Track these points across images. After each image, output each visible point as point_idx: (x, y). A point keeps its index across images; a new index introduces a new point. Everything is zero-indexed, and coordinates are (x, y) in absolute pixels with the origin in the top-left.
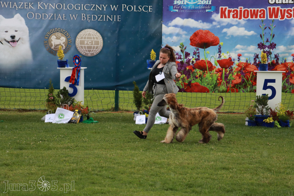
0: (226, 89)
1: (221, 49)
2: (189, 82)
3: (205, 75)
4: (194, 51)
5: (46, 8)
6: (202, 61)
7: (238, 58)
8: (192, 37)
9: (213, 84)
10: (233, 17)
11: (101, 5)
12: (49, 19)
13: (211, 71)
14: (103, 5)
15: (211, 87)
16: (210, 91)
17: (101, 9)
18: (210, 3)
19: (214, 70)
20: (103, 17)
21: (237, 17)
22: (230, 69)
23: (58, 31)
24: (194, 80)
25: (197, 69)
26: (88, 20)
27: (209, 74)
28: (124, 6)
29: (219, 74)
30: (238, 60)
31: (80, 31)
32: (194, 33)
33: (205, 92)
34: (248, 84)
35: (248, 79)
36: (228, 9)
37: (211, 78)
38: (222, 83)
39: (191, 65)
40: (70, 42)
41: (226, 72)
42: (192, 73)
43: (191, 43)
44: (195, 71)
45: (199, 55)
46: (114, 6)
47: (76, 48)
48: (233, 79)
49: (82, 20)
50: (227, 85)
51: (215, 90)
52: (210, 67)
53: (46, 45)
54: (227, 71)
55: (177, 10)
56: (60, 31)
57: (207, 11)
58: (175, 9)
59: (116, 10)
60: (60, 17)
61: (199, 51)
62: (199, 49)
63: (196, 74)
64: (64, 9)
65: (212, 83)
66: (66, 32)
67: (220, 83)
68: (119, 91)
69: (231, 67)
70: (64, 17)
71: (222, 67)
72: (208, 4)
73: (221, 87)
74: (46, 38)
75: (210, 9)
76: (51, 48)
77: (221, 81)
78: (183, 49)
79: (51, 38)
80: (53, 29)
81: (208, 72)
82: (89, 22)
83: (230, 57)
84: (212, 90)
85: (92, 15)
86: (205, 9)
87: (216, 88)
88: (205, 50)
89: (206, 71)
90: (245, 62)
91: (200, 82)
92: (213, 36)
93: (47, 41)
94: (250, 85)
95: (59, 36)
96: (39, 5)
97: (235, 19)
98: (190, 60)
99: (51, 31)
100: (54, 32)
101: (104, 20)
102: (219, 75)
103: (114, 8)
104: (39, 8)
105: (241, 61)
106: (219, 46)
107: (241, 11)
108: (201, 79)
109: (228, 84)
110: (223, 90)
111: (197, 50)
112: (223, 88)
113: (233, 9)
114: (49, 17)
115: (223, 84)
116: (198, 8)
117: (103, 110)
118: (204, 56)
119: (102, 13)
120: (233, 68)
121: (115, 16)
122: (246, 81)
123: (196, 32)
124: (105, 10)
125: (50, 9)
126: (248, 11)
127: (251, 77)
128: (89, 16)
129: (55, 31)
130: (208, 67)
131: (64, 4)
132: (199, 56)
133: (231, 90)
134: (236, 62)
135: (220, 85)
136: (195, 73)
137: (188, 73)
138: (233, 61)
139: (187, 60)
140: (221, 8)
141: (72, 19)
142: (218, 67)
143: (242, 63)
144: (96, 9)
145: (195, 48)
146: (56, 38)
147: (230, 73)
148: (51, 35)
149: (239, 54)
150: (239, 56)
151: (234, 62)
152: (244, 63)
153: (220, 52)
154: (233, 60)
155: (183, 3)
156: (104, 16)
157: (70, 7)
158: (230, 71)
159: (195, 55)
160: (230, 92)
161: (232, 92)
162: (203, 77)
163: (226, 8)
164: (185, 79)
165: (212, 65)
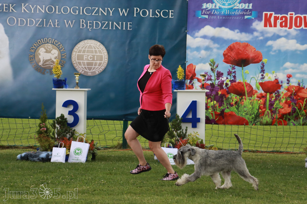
0: (271, 120)
1: (265, 68)
2: (221, 111)
3: (243, 101)
4: (229, 71)
5: (33, 12)
6: (239, 83)
7: (288, 80)
8: (227, 52)
9: (254, 114)
10: (281, 26)
11: (106, 8)
12: (37, 26)
13: (251, 97)
14: (109, 9)
15: (251, 117)
16: (250, 123)
17: (106, 14)
18: (250, 8)
19: (256, 96)
20: (108, 24)
21: (286, 26)
22: (276, 94)
23: (49, 42)
24: (228, 108)
25: (233, 94)
26: (88, 28)
27: (249, 100)
28: (137, 10)
29: (261, 100)
30: (288, 82)
31: (78, 43)
32: (229, 47)
33: (243, 124)
34: (301, 115)
35: (300, 108)
36: (274, 15)
37: (251, 106)
38: (266, 112)
39: (224, 88)
40: (64, 57)
41: (271, 98)
42: (226, 99)
43: (225, 59)
44: (229, 96)
45: (235, 75)
46: (124, 10)
47: (72, 64)
48: (280, 107)
49: (81, 27)
50: (272, 116)
51: (255, 122)
52: (249, 91)
53: (32, 60)
54: (273, 97)
55: (207, 17)
56: (51, 42)
57: (246, 17)
58: (204, 14)
59: (126, 15)
60: (52, 24)
61: (236, 70)
62: (235, 67)
63: (231, 101)
64: (57, 13)
65: (252, 113)
66: (60, 43)
67: (263, 113)
68: (129, 121)
69: (278, 92)
70: (56, 24)
71: (266, 92)
72: (248, 8)
73: (264, 118)
74: (32, 51)
75: (251, 15)
76: (38, 65)
77: (264, 110)
78: (214, 67)
79: (38, 51)
80: (42, 40)
81: (247, 98)
82: (90, 30)
83: (277, 78)
84: (253, 122)
85: (94, 22)
86: (244, 15)
87: (257, 120)
88: (243, 69)
89: (244, 97)
90: (296, 85)
91: (237, 110)
92: (254, 50)
93: (33, 55)
94: (302, 115)
95: (50, 49)
96: (23, 8)
97: (284, 28)
98: (223, 81)
99: (39, 42)
100: (43, 44)
101: (110, 28)
102: (262, 102)
103: (122, 12)
104: (23, 11)
105: (291, 84)
106: (261, 65)
107: (291, 18)
108: (237, 107)
109: (274, 114)
110: (267, 122)
111: (232, 69)
112: (267, 119)
113: (280, 16)
114: (36, 24)
115: (267, 114)
116: (235, 13)
117: (106, 148)
118: (242, 77)
119: (106, 18)
120: (280, 93)
121: (124, 23)
122: (298, 111)
123: (231, 46)
124: (111, 15)
125: (38, 12)
126: (301, 18)
127: (304, 105)
128: (90, 23)
129: (44, 42)
130: (247, 91)
131: (57, 7)
132: (235, 77)
133: (278, 122)
134: (285, 85)
135: (263, 116)
136: (230, 99)
137: (220, 100)
138: (280, 84)
139: (219, 82)
140: (265, 14)
141: (67, 26)
142: (261, 91)
143: (293, 87)
144: (99, 14)
145: (230, 66)
146: (45, 51)
147: (276, 99)
148: (38, 46)
149: (288, 75)
150: (289, 77)
151: (282, 86)
152: (295, 87)
153: (263, 71)
154: (280, 82)
155: (215, 7)
156: (110, 22)
157: (65, 10)
158: (276, 96)
159: (230, 76)
160: (276, 125)
161: (279, 125)
162: (240, 105)
163: (272, 14)
164: (216, 107)
165: (252, 88)
